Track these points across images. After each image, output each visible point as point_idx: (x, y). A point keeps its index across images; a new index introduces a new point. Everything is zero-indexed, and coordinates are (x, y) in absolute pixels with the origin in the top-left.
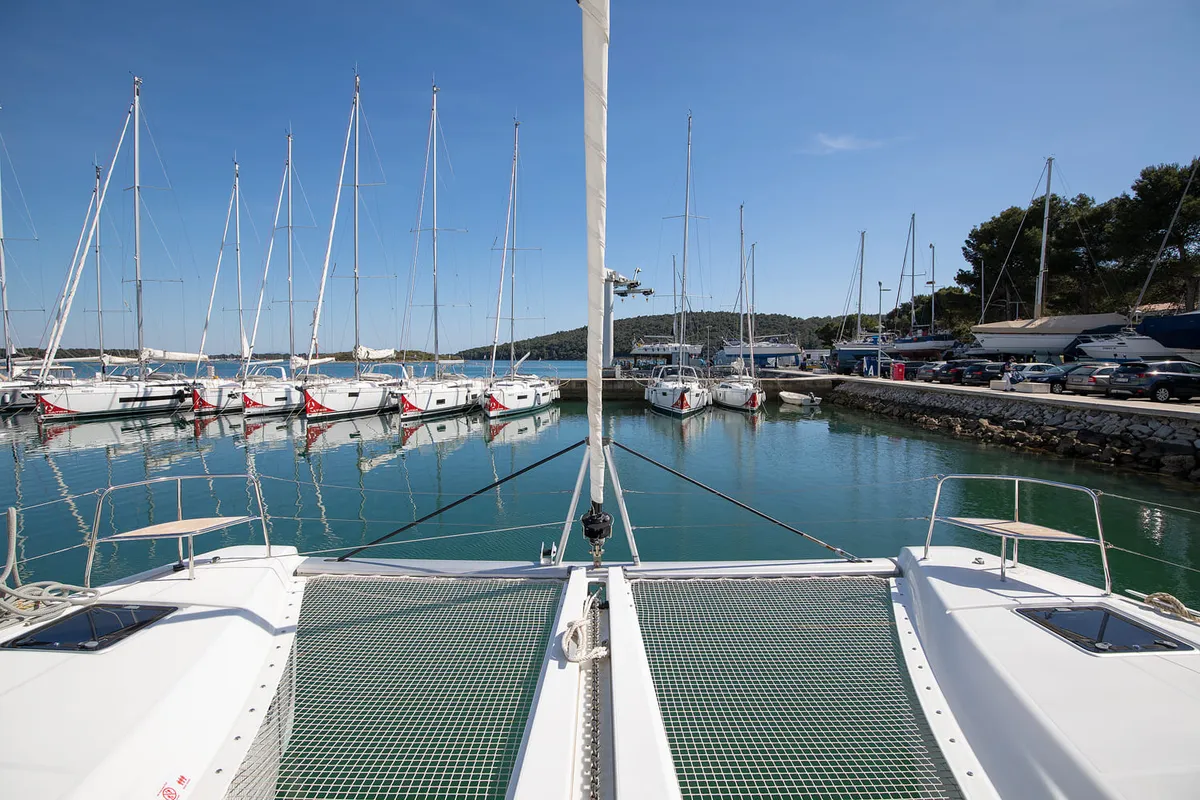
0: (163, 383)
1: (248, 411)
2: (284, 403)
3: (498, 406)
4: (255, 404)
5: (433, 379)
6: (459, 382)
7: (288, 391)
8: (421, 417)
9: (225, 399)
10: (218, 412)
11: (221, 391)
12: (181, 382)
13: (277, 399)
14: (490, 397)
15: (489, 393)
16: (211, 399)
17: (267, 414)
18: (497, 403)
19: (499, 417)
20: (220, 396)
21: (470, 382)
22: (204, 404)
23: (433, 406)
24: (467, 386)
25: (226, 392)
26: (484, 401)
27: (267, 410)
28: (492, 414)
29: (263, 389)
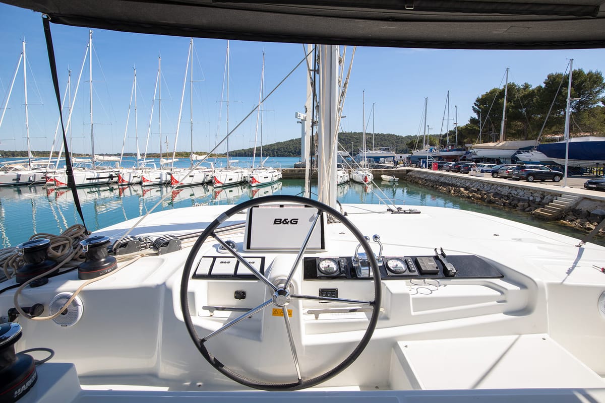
0: (105, 171)
1: (144, 184)
2: (159, 180)
3: (256, 181)
4: (147, 181)
5: (227, 169)
6: (238, 171)
7: (161, 175)
8: (223, 186)
9: (132, 178)
10: (129, 184)
11: (130, 175)
12: (111, 171)
13: (156, 178)
14: (252, 177)
15: (252, 176)
16: (126, 179)
17: (152, 185)
18: (256, 180)
19: (257, 186)
20: (130, 177)
21: (242, 170)
22: (123, 181)
23: (228, 182)
24: (242, 172)
25: (133, 175)
26: (249, 179)
27: (152, 183)
28: (253, 185)
29: (150, 173)
